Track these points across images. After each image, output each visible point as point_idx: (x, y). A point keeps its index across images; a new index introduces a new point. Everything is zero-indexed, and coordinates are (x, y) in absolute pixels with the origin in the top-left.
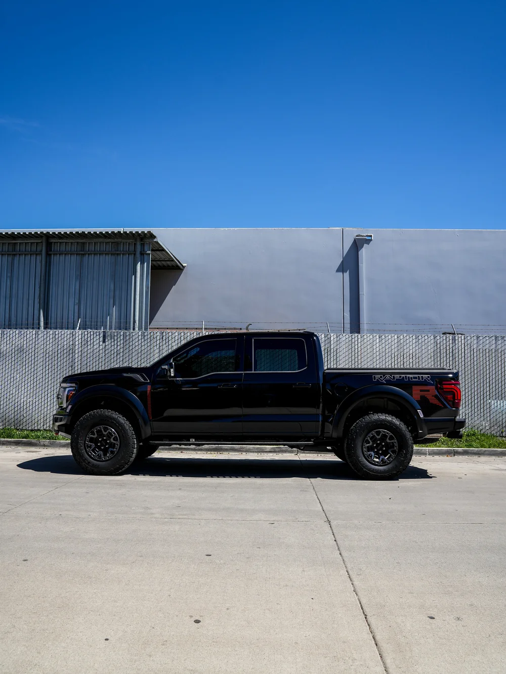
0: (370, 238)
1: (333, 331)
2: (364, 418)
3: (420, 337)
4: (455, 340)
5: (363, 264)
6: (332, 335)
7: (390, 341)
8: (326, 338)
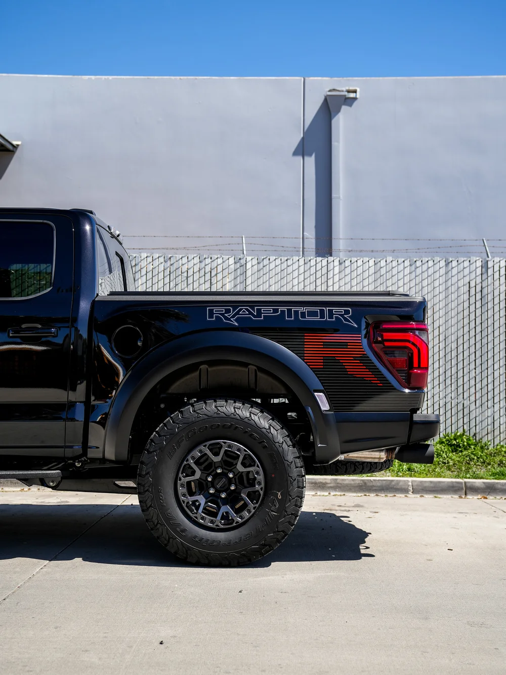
0: (352, 95)
1: (251, 252)
2: (181, 412)
3: (419, 263)
4: (488, 268)
5: (338, 141)
6: (249, 258)
7: (360, 270)
8: (238, 265)
